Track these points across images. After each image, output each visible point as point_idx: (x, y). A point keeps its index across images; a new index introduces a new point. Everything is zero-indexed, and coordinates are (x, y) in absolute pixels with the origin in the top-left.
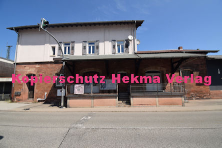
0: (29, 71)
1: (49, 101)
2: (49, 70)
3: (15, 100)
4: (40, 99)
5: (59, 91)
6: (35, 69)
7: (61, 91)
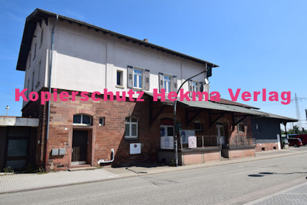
0: (79, 107)
1: (118, 163)
2: (115, 109)
3: (52, 167)
4: (103, 161)
5: (132, 145)
6: (91, 105)
7: (136, 146)
